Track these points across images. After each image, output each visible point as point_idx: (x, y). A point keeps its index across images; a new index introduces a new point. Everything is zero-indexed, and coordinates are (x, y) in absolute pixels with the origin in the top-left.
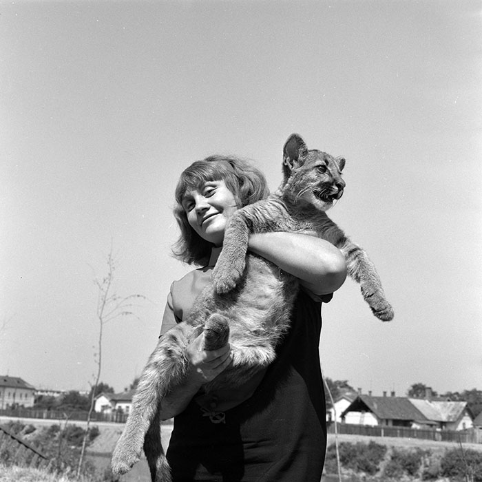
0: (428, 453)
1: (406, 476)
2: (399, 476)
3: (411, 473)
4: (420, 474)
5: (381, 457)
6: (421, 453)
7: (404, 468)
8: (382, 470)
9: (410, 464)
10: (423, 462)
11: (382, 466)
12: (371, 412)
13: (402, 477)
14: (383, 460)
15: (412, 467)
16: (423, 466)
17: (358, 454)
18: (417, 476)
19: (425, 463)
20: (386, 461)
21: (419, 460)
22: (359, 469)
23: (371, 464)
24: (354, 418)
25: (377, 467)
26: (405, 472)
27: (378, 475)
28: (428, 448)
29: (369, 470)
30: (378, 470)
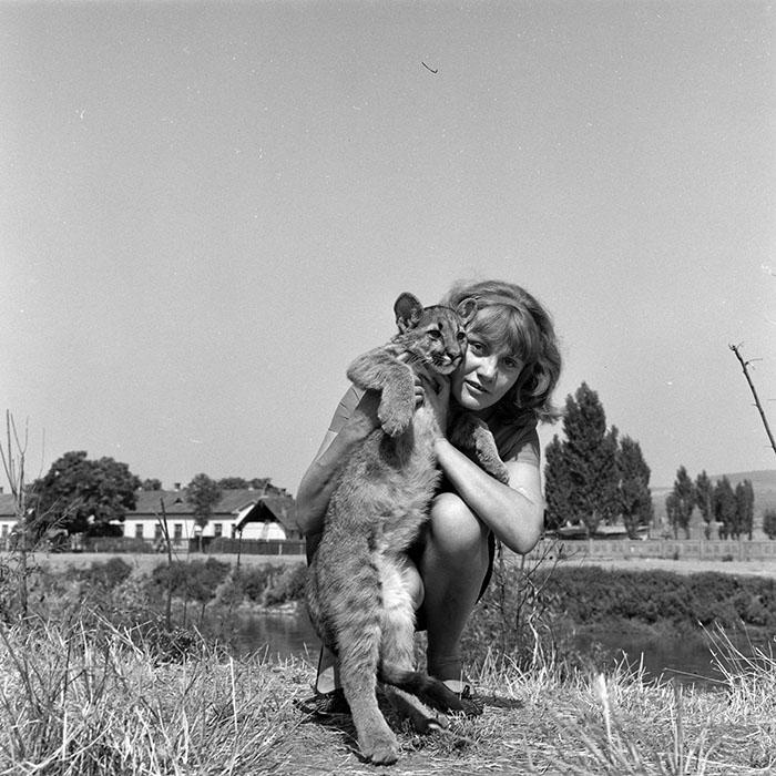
0: (280, 570)
1: (246, 602)
2: (237, 602)
3: (253, 598)
4: (264, 599)
5: (220, 579)
6: (270, 570)
7: (244, 593)
8: (218, 596)
9: (251, 586)
10: (269, 582)
11: (219, 590)
12: (278, 522)
13: (240, 604)
14: (223, 583)
15: (253, 589)
16: (269, 587)
17: (189, 576)
18: (260, 602)
19: (272, 584)
20: (226, 584)
21: (265, 580)
22: (189, 597)
23: (205, 588)
24: (254, 531)
25: (213, 592)
26: (246, 597)
27: (212, 603)
28: (281, 564)
29: (202, 598)
30: (214, 596)
